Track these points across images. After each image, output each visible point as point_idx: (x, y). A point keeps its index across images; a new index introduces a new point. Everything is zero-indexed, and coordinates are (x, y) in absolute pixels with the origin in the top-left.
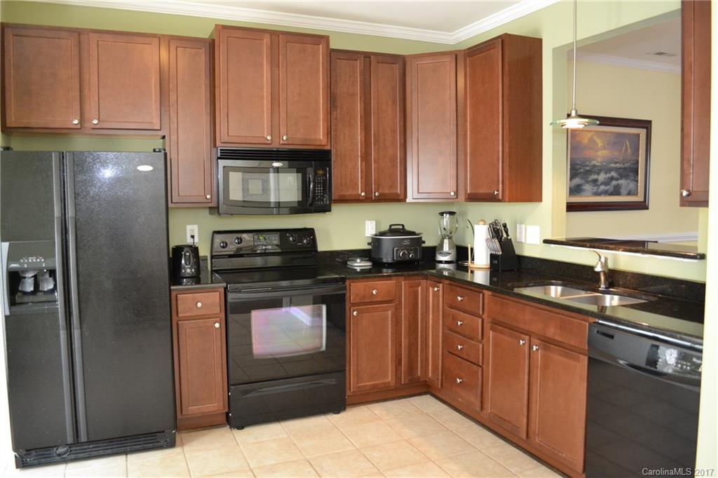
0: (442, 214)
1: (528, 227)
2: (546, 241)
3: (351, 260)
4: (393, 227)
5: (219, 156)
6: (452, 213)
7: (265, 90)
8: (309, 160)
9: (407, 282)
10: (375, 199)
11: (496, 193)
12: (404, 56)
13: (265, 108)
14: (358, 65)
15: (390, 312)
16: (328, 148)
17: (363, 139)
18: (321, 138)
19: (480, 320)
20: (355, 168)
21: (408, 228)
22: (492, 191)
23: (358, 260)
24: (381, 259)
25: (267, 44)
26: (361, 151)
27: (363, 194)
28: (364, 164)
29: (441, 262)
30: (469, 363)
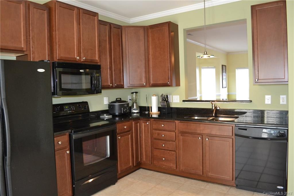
0: (133, 93)
1: (173, 96)
2: (183, 101)
3: (101, 115)
4: (118, 99)
5: (56, 66)
6: (136, 93)
7: (75, 35)
8: (93, 69)
9: (135, 122)
10: (115, 87)
11: (168, 83)
12: (121, 26)
13: (75, 44)
14: (107, 27)
15: (130, 136)
16: (99, 64)
17: (110, 61)
18: (97, 59)
19: (175, 133)
20: (107, 73)
21: (122, 99)
22: (167, 82)
23: (105, 115)
24: (115, 113)
25: (76, 13)
26: (109, 66)
27: (111, 85)
28: (110, 71)
29: (135, 113)
30: (168, 151)
